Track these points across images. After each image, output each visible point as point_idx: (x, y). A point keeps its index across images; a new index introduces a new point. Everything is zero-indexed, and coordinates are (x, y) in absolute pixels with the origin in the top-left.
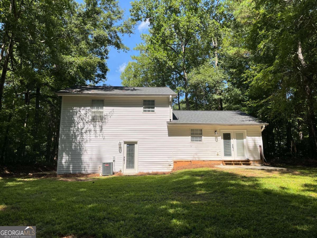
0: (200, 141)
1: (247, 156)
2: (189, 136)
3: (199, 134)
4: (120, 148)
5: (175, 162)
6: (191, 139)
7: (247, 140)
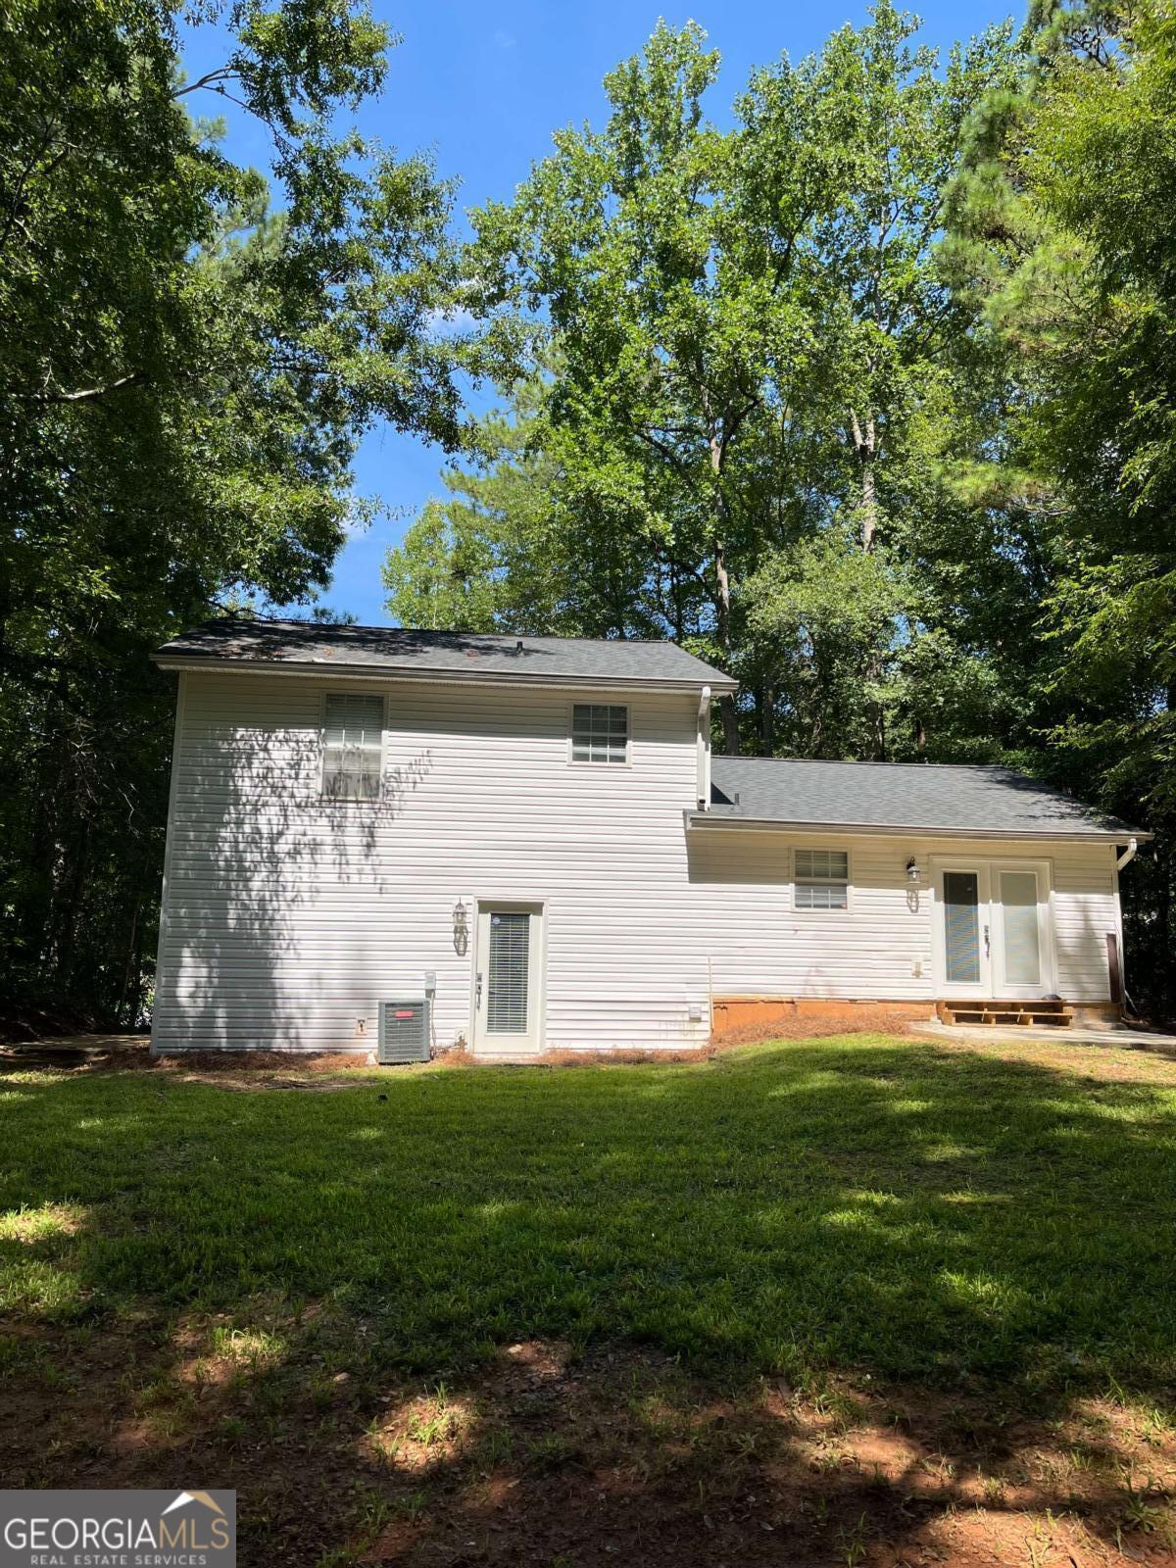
0: (839, 906)
1: (1051, 983)
2: (787, 883)
3: (835, 876)
4: (460, 930)
5: (721, 1005)
6: (797, 897)
7: (1051, 908)
